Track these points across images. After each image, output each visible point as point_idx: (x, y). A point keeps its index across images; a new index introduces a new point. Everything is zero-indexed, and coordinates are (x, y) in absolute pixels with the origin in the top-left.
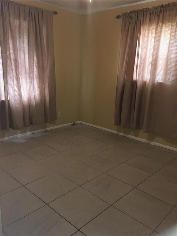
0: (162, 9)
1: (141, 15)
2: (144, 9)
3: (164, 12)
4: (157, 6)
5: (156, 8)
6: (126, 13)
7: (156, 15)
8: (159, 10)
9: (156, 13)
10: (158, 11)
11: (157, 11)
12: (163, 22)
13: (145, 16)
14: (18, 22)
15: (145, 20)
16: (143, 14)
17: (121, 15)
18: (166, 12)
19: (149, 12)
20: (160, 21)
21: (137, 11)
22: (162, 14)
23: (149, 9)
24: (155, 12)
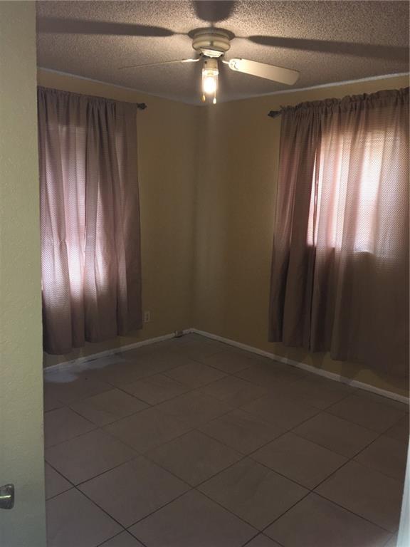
0: (365, 102)
1: (320, 111)
2: (326, 100)
3: (368, 107)
4: (354, 96)
5: (351, 99)
6: (289, 108)
7: (353, 113)
8: (358, 105)
9: (351, 111)
10: (356, 106)
11: (354, 107)
12: (366, 129)
13: (329, 115)
14: (64, 129)
15: (330, 123)
16: (324, 110)
17: (279, 110)
18: (373, 107)
19: (338, 109)
20: (360, 126)
21: (312, 103)
22: (363, 113)
23: (337, 100)
24: (349, 107)
